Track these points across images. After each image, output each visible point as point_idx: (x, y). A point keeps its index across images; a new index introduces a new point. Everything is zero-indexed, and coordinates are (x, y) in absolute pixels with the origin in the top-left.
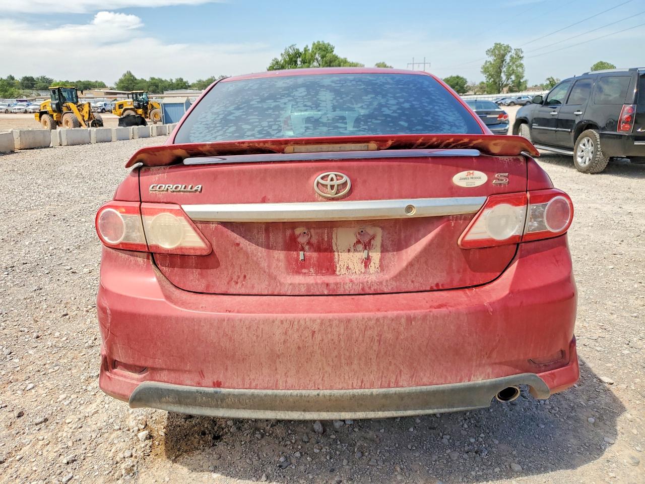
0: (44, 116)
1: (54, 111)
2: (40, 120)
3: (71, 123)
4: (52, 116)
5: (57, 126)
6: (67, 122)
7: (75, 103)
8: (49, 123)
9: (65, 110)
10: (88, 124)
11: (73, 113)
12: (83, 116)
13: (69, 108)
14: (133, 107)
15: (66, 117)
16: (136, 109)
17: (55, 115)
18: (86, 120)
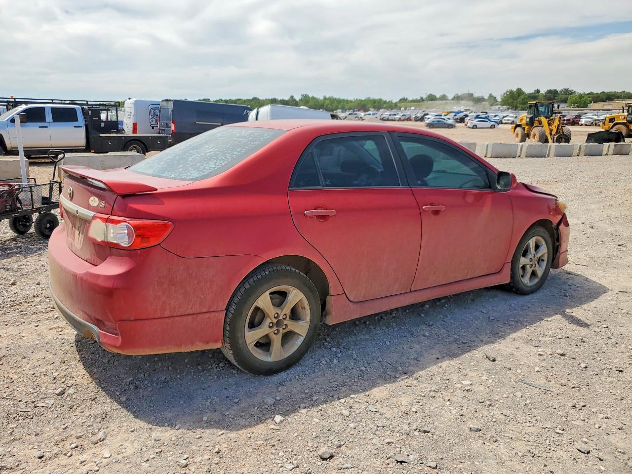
0: (518, 129)
1: (527, 124)
2: (514, 132)
3: (537, 137)
4: (524, 129)
5: (527, 138)
6: (535, 135)
7: (546, 118)
8: (520, 136)
9: (536, 123)
10: (554, 138)
11: (543, 127)
12: (551, 130)
13: (540, 122)
14: (626, 121)
15: (536, 131)
16: (628, 124)
17: (527, 127)
18: (553, 134)
